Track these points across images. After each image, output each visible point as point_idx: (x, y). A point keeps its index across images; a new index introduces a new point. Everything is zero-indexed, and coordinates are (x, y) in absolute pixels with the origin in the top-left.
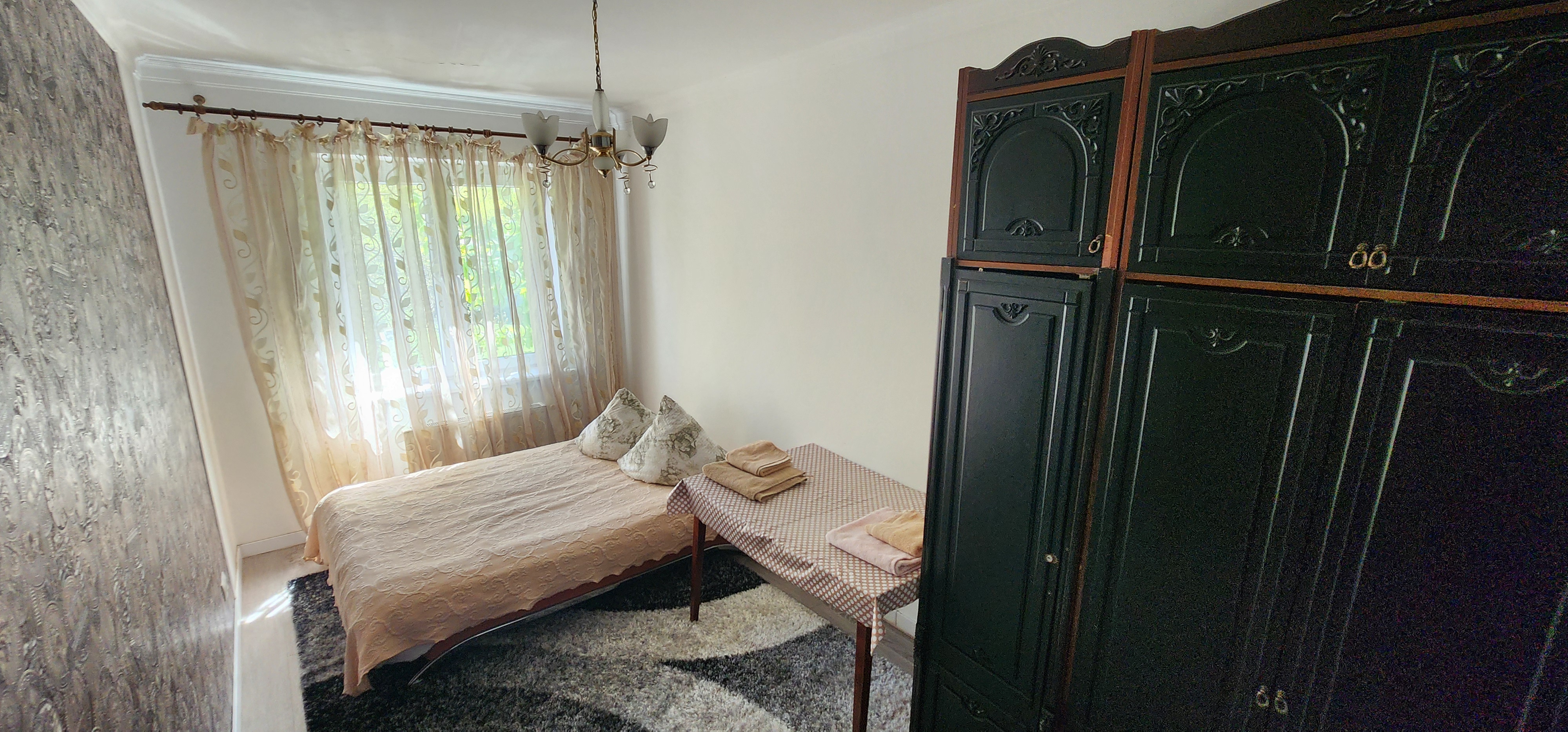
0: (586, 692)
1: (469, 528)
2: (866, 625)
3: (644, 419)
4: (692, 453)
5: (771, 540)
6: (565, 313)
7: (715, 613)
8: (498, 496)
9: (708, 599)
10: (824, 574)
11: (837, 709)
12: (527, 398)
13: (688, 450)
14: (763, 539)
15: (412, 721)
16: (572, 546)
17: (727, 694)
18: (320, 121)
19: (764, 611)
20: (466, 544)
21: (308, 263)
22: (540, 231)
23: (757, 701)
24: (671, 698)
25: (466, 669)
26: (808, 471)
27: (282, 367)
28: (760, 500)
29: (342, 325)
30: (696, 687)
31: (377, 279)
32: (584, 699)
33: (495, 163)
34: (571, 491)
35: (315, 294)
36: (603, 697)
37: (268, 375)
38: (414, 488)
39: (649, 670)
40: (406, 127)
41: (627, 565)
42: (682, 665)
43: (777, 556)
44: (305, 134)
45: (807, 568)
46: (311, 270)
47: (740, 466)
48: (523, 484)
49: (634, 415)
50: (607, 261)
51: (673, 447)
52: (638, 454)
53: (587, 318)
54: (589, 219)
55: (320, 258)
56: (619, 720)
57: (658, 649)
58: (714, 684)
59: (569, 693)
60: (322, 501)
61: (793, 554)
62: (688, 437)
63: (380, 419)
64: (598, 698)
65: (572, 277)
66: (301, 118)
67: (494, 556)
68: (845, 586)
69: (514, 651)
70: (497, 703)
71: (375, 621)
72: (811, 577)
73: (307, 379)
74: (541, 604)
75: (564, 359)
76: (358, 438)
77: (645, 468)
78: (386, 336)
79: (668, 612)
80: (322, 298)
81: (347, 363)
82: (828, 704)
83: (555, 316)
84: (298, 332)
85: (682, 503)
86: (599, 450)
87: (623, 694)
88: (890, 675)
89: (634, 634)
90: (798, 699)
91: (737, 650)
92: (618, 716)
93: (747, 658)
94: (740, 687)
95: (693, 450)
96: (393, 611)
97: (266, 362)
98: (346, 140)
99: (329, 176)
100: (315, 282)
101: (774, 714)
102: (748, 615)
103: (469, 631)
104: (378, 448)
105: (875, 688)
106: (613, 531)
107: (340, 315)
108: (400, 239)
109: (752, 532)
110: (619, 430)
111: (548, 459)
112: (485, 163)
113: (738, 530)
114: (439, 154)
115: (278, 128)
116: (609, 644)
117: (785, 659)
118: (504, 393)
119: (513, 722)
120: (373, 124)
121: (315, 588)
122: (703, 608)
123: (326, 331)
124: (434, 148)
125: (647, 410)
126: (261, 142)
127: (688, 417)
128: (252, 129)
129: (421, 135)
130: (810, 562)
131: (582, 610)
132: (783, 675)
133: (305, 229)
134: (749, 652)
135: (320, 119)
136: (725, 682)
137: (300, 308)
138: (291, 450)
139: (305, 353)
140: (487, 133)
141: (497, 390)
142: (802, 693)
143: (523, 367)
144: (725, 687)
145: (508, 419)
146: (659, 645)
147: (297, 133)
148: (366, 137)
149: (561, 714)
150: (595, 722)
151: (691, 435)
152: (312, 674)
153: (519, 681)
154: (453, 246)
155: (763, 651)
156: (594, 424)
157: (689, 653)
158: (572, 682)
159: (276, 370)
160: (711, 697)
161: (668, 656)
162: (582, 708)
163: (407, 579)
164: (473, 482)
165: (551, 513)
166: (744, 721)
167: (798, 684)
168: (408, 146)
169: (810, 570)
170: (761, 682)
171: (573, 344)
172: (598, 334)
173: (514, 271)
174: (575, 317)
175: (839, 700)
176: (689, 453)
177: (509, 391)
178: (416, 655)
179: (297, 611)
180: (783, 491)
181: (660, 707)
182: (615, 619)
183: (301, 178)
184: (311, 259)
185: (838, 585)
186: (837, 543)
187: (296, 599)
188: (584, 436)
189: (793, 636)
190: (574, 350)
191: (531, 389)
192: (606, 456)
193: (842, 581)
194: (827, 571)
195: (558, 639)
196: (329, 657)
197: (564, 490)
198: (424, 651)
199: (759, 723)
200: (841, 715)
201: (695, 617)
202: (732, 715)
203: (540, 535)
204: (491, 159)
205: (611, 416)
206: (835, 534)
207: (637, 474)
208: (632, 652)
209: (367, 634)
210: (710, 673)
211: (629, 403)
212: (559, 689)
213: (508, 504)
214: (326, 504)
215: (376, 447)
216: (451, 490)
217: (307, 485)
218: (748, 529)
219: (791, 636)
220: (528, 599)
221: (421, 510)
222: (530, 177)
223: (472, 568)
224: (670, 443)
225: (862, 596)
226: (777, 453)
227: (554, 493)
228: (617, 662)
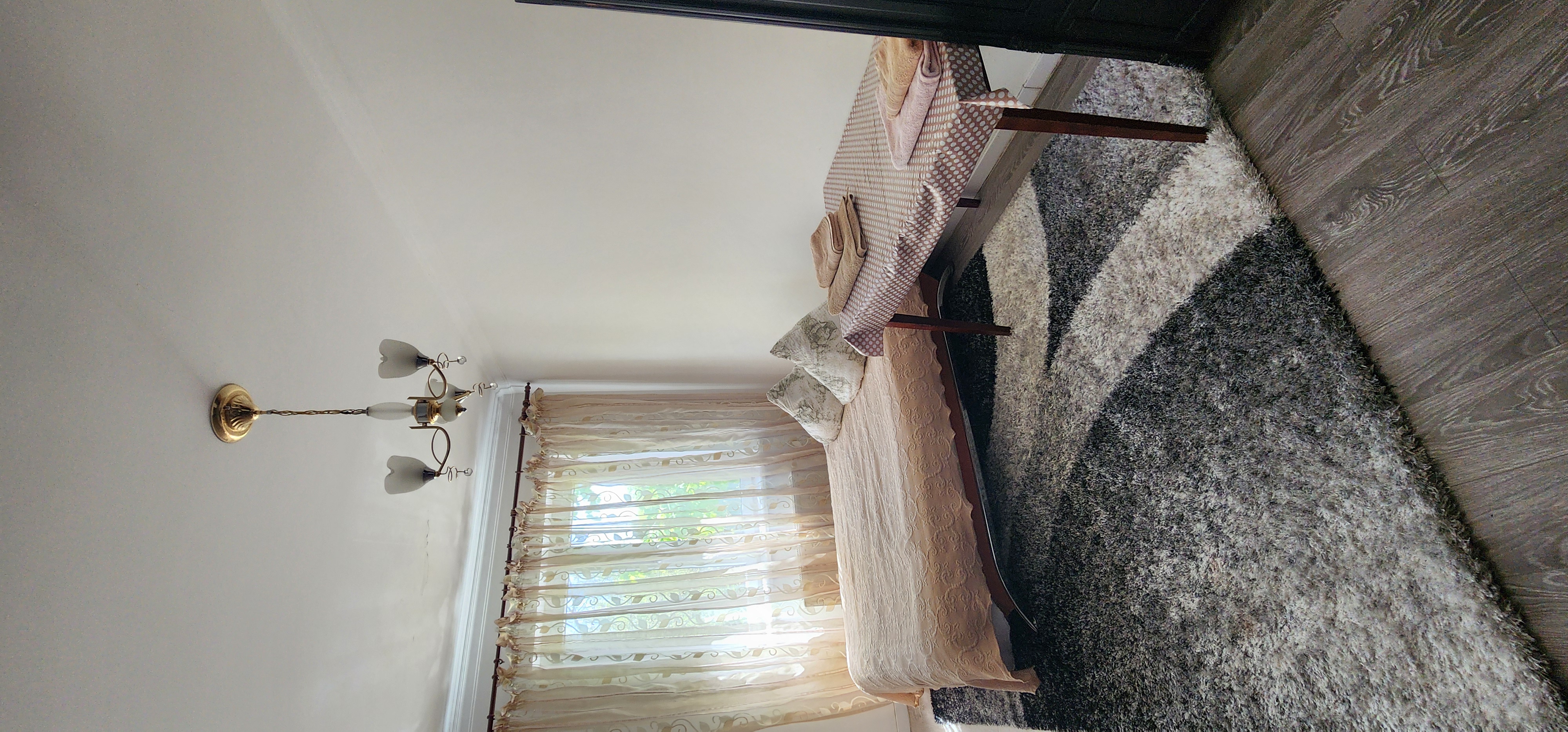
0: (1066, 455)
1: (888, 558)
2: (1000, 117)
3: (801, 376)
4: (832, 326)
5: (901, 239)
6: (697, 448)
7: (1006, 308)
8: (864, 527)
9: (990, 315)
10: (935, 173)
11: (1122, 162)
12: (782, 490)
13: (828, 330)
14: (901, 248)
15: (1071, 634)
16: (912, 458)
17: (1089, 297)
18: (498, 661)
19: (1009, 252)
20: (901, 563)
21: (635, 682)
22: (613, 469)
23: (1100, 262)
24: (1085, 362)
25: (1028, 574)
26: (841, 193)
27: (730, 710)
28: (865, 251)
29: (693, 655)
30: (1076, 333)
31: (652, 622)
32: (1072, 457)
33: (547, 507)
34: (866, 454)
35: (664, 676)
36: (1073, 437)
37: (736, 723)
38: (853, 605)
39: (1054, 384)
40: (506, 587)
41: (940, 402)
42: (1053, 348)
43: (919, 231)
44: (511, 676)
45: (931, 194)
46: (641, 679)
47: (833, 273)
48: (857, 501)
49: (796, 386)
50: (645, 404)
51: (824, 346)
52: (832, 383)
53: (703, 427)
54: (602, 420)
55: (626, 670)
56: (1099, 421)
57: (1033, 373)
58: (1077, 312)
59: (1065, 473)
60: (859, 687)
61: (914, 212)
62: (815, 330)
63: (789, 627)
64: (1073, 441)
65: (663, 439)
66: (495, 678)
67: (912, 539)
68: (948, 144)
69: (1018, 524)
70: (1065, 548)
71: (959, 661)
72: (940, 189)
73: (743, 689)
74: (970, 495)
75: (743, 451)
76: (806, 648)
77: (847, 377)
78: (710, 617)
79: (999, 359)
80: (667, 671)
81: (731, 653)
82: (1115, 173)
83: (699, 458)
84: (696, 694)
85: (870, 339)
86: (831, 423)
87: (1073, 415)
88: (1094, 94)
89: (1016, 399)
90: (1106, 211)
91: (1045, 283)
92: (1095, 422)
93: (1054, 272)
94: (1083, 281)
95: (829, 325)
96: (952, 643)
97: (723, 724)
98: (518, 640)
99: (549, 657)
100: (653, 676)
101: (1117, 241)
102: (1012, 270)
103: (987, 569)
104: (818, 631)
105: (1104, 111)
106: (902, 416)
107: (683, 656)
108: (613, 599)
109: (893, 260)
110: (811, 401)
111: (839, 474)
112: (547, 515)
113: (892, 277)
114: (532, 559)
115: (504, 696)
116: (1023, 427)
117: (1060, 227)
118: (775, 511)
119: (1085, 533)
120: (502, 615)
121: (943, 701)
122: (999, 321)
123: (699, 670)
124: (526, 563)
125: (793, 372)
126: (516, 713)
127: (795, 329)
128: (504, 719)
129: (513, 575)
130: (922, 190)
131: (987, 451)
132: (1077, 229)
133: (601, 680)
134: (1048, 269)
135: (497, 661)
136: (1076, 299)
137: (674, 691)
138: (810, 709)
139: (718, 689)
140: (514, 514)
141: (773, 518)
142: (1099, 206)
143: (753, 493)
144: (1081, 299)
145: (802, 510)
146: (1029, 371)
147: (508, 682)
148: (514, 622)
149: (1084, 484)
150: (1097, 448)
151: (813, 327)
152: (1015, 718)
153: (1047, 523)
154: (620, 551)
155: (1049, 253)
156: (805, 426)
157: (1041, 339)
158: (1054, 469)
159: (732, 715)
160: (1089, 316)
161: (1042, 363)
162: (1081, 460)
163: (923, 626)
164: (852, 548)
165: (883, 476)
166: (1120, 278)
167: (1088, 211)
168: (525, 586)
169: (932, 190)
170: (1081, 256)
171: (730, 442)
172: (722, 416)
173: (653, 495)
174: (703, 438)
175: (1113, 160)
176: (832, 330)
177: (772, 507)
178: (1004, 624)
179: (960, 720)
180: (860, 223)
181: (1092, 375)
182: (1000, 417)
183: (552, 682)
184: (630, 678)
185: (948, 153)
186: (905, 154)
187: (950, 719)
188: (818, 437)
189: (1038, 216)
190: (736, 442)
191: (773, 485)
192: (838, 416)
193: (941, 148)
194: (932, 168)
195: (1012, 478)
196: (1002, 700)
197: (865, 461)
198: (1000, 614)
199: (1125, 259)
200: (1129, 156)
201: (1006, 331)
202: (1111, 292)
203: (899, 490)
204: (543, 511)
205: (796, 409)
206: (897, 158)
207: (853, 386)
208: (1033, 402)
209: (971, 670)
210: (1064, 316)
211: (782, 390)
212: (1059, 483)
213: (872, 519)
214: (861, 684)
215: (817, 633)
216: (857, 571)
217: (846, 697)
218: (890, 265)
219: (1038, 219)
220: (961, 507)
221: (871, 601)
222: (559, 475)
223: (920, 561)
224: (820, 349)
225: (959, 121)
226: (822, 231)
227: (867, 472)
228: (1041, 419)
